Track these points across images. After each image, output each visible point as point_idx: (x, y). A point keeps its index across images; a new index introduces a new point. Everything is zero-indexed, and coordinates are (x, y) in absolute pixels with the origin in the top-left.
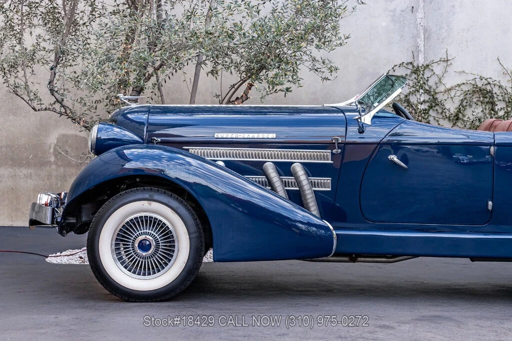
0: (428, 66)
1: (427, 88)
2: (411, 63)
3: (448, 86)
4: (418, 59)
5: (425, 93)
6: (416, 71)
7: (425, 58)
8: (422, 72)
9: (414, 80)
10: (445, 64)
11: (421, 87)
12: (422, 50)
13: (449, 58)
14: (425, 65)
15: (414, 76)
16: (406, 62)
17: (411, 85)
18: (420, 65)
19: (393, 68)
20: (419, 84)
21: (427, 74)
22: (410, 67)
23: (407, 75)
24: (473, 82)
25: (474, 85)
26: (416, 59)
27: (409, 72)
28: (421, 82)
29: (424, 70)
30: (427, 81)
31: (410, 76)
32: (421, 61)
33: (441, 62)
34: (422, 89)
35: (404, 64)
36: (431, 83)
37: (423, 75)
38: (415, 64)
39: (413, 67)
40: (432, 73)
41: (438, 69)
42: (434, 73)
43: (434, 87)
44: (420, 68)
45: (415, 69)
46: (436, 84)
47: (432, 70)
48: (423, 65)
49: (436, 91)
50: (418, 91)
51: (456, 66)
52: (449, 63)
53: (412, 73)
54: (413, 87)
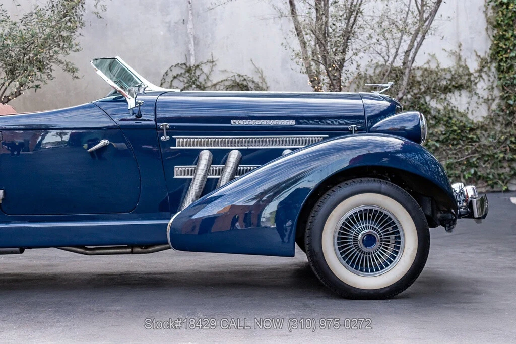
0: (198, 66)
1: (198, 83)
2: (185, 64)
3: (214, 82)
4: (190, 61)
5: (197, 87)
6: (189, 70)
7: (196, 60)
8: (194, 71)
9: (188, 78)
10: (211, 65)
11: (194, 83)
12: (193, 53)
13: (214, 60)
14: (196, 65)
15: (187, 74)
16: (180, 63)
17: (186, 81)
18: (192, 65)
19: (170, 68)
20: (192, 81)
21: (198, 72)
22: (184, 67)
23: (182, 73)
24: (233, 78)
25: (234, 81)
26: (188, 61)
27: (183, 71)
28: (193, 79)
29: (195, 70)
30: (198, 78)
31: (185, 74)
32: (192, 62)
33: (208, 63)
34: (194, 84)
35: (179, 65)
36: (201, 79)
37: (195, 73)
38: (188, 65)
39: (187, 67)
40: (201, 72)
41: (206, 69)
42: (203, 72)
43: (203, 83)
44: (192, 68)
45: (188, 68)
46: (205, 80)
47: (201, 69)
48: (194, 66)
49: (205, 86)
50: (191, 86)
51: (220, 66)
52: (214, 63)
53: (186, 72)
54: (187, 83)
